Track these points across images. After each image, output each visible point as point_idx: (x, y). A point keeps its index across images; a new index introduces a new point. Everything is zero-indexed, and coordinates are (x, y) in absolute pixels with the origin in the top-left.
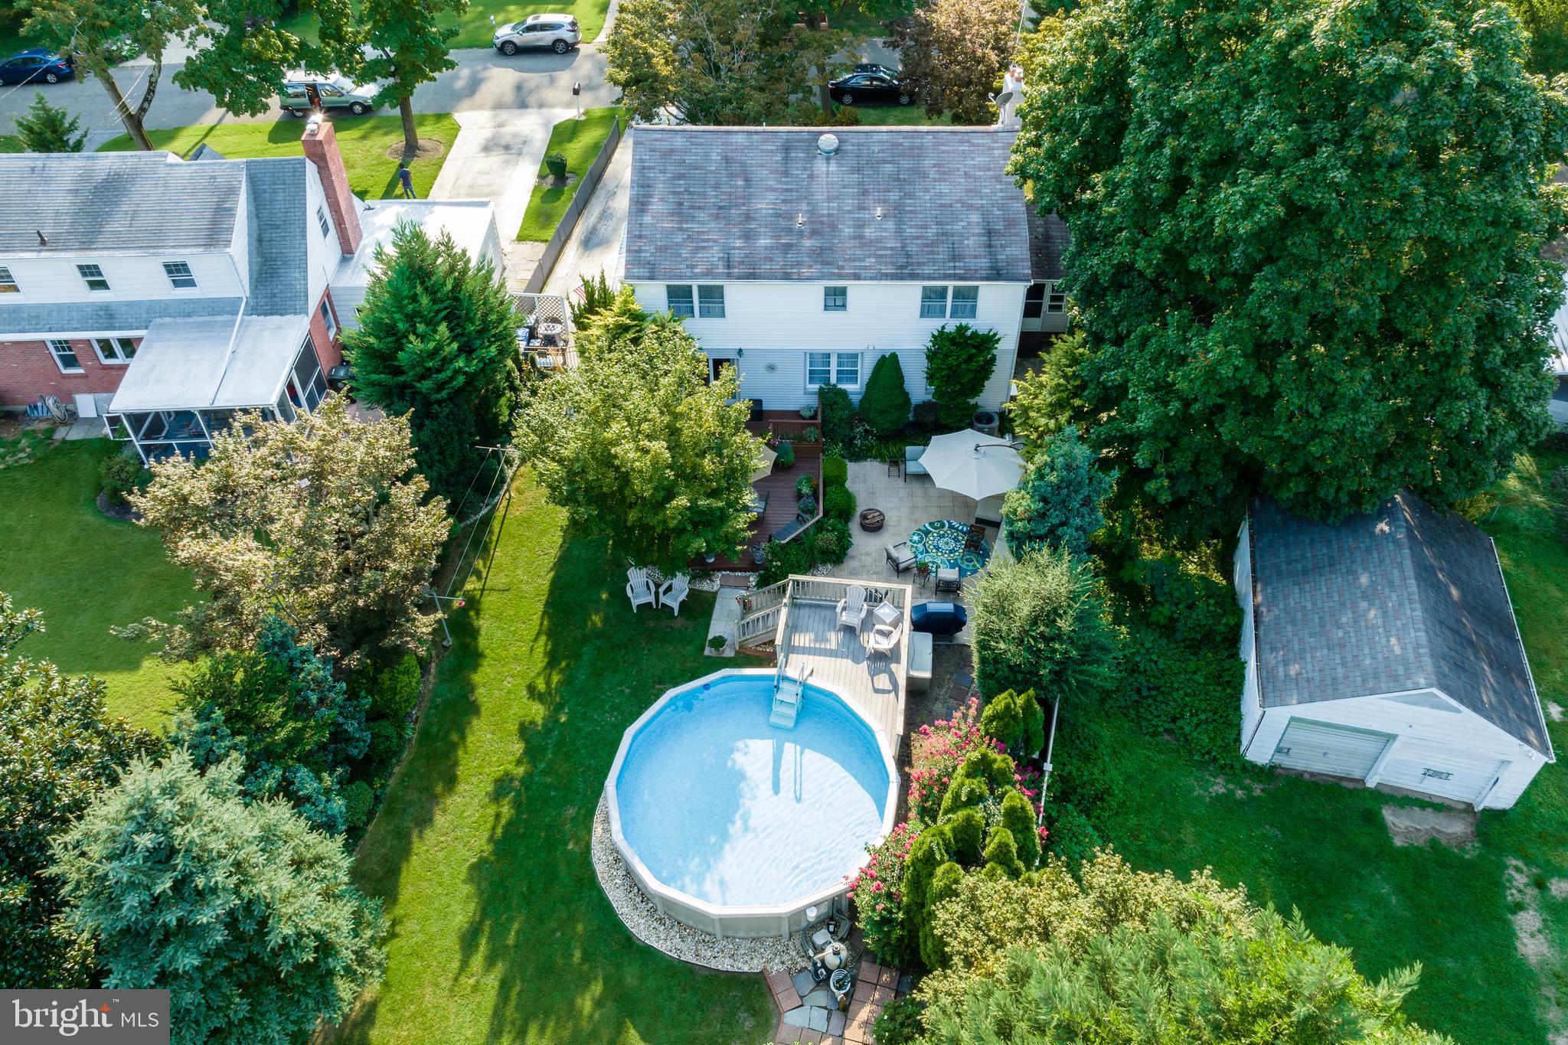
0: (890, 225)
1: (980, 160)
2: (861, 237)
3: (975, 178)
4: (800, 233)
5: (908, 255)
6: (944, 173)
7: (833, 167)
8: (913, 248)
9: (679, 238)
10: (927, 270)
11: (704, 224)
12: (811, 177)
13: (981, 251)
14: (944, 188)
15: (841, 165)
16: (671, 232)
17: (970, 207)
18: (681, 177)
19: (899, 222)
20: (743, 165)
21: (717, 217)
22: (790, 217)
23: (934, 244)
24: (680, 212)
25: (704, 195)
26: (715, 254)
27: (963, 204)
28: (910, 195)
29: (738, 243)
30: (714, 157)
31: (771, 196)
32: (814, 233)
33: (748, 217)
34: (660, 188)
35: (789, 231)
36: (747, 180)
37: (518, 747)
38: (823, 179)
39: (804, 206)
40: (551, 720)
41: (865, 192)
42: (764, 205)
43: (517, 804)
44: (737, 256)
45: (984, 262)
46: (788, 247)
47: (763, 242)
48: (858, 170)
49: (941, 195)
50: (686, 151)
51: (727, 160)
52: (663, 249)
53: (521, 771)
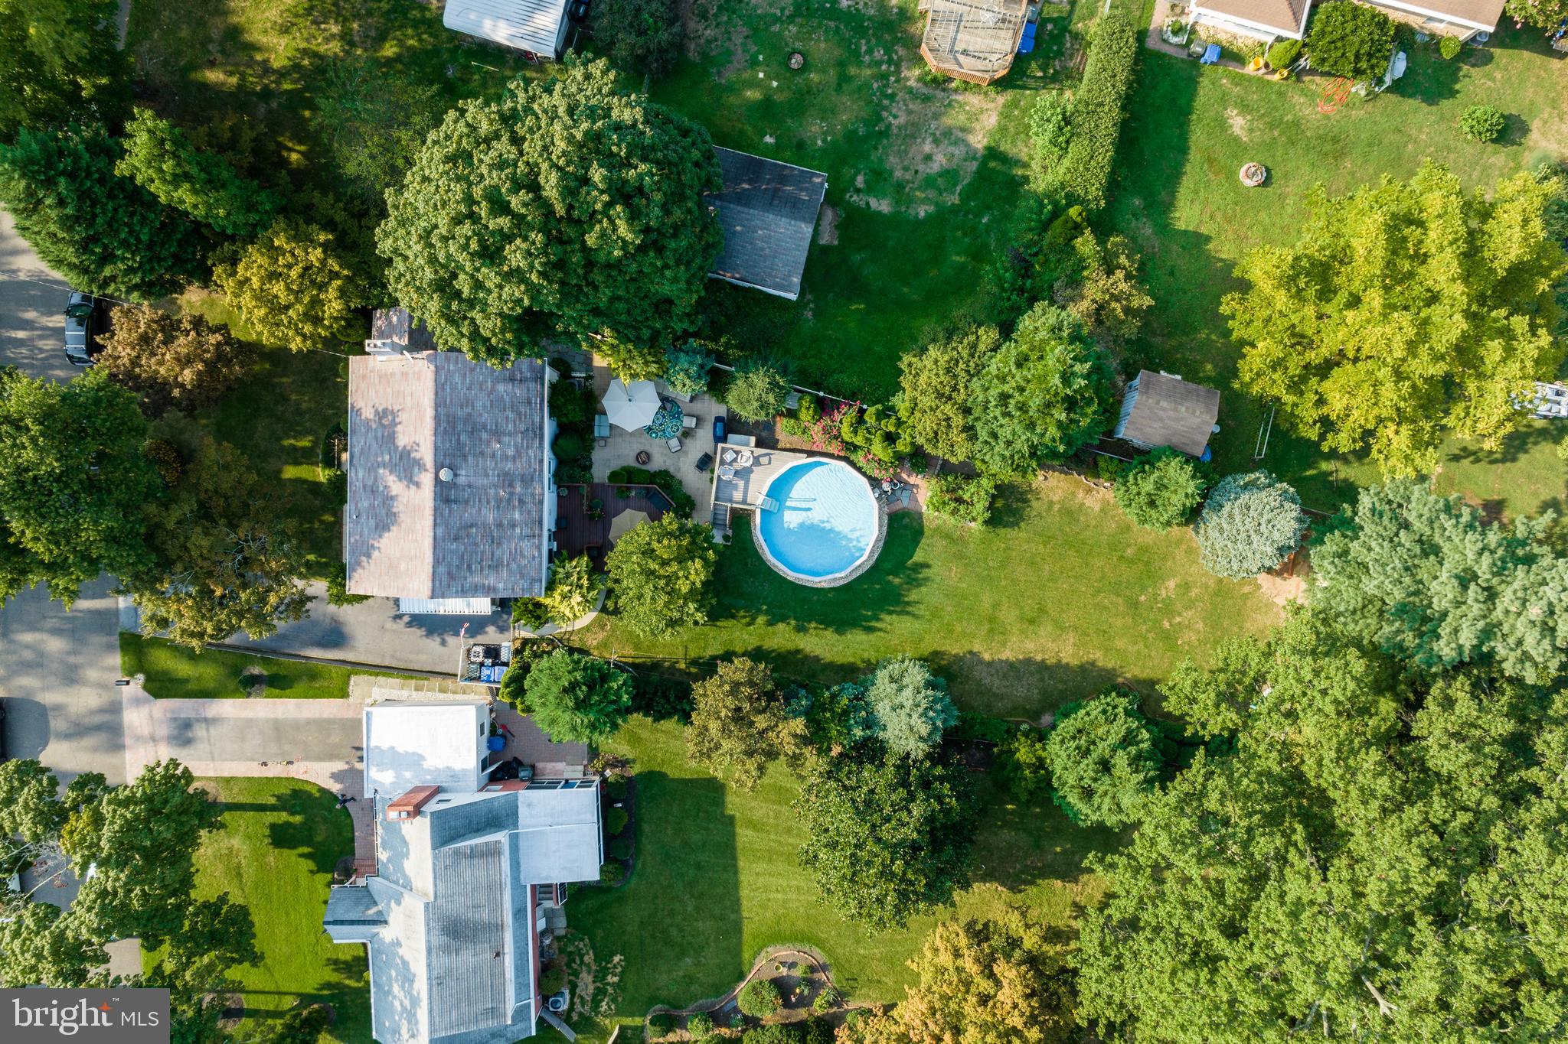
0: (506, 439)
1: (457, 379)
2: (514, 458)
3: (471, 384)
4: (512, 494)
5: (527, 430)
6: (468, 402)
7: (463, 472)
8: (522, 427)
9: (514, 566)
10: (537, 419)
11: (504, 552)
12: (470, 486)
13: (524, 386)
14: (479, 404)
15: (461, 468)
16: (511, 572)
17: (493, 390)
18: (469, 567)
19: (504, 434)
20: (460, 528)
21: (499, 544)
22: (499, 500)
23: (519, 414)
24: (496, 566)
25: (483, 553)
26: (525, 544)
27: (491, 393)
28: (484, 427)
29: (518, 530)
30: (454, 546)
31: (484, 511)
32: (511, 485)
33: (500, 525)
34: (478, 579)
35: (509, 501)
36: (472, 526)
37: (781, 626)
38: (472, 479)
39: (492, 491)
40: (767, 613)
41: (482, 453)
42: (490, 516)
43: (810, 622)
44: (526, 531)
45: (532, 385)
46: (521, 501)
47: (517, 516)
48: (465, 457)
49: (484, 406)
50: (450, 565)
51: (456, 539)
52: (522, 576)
53: (793, 622)
